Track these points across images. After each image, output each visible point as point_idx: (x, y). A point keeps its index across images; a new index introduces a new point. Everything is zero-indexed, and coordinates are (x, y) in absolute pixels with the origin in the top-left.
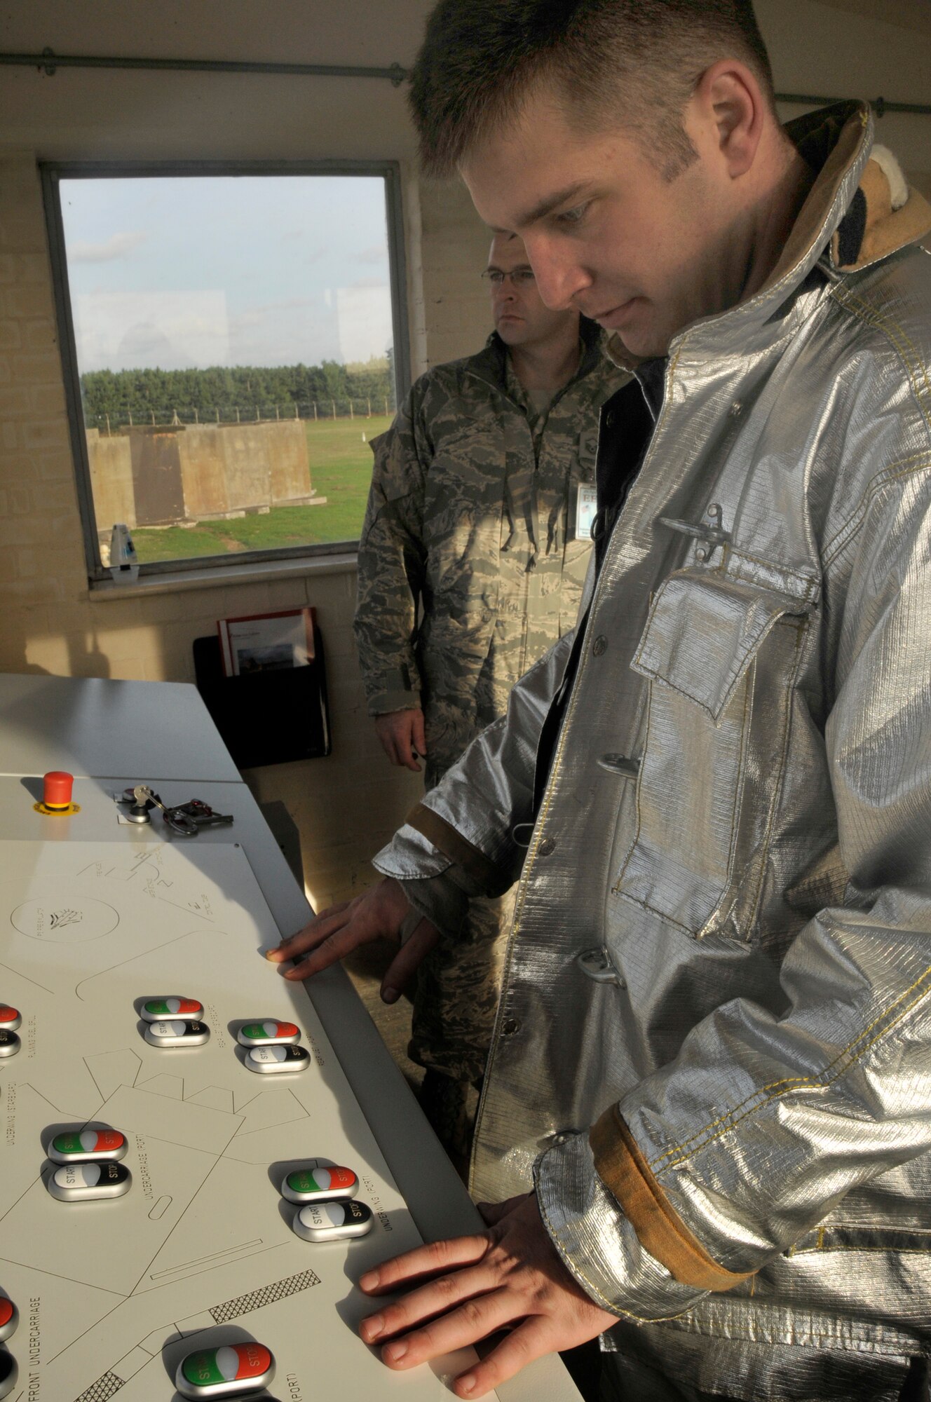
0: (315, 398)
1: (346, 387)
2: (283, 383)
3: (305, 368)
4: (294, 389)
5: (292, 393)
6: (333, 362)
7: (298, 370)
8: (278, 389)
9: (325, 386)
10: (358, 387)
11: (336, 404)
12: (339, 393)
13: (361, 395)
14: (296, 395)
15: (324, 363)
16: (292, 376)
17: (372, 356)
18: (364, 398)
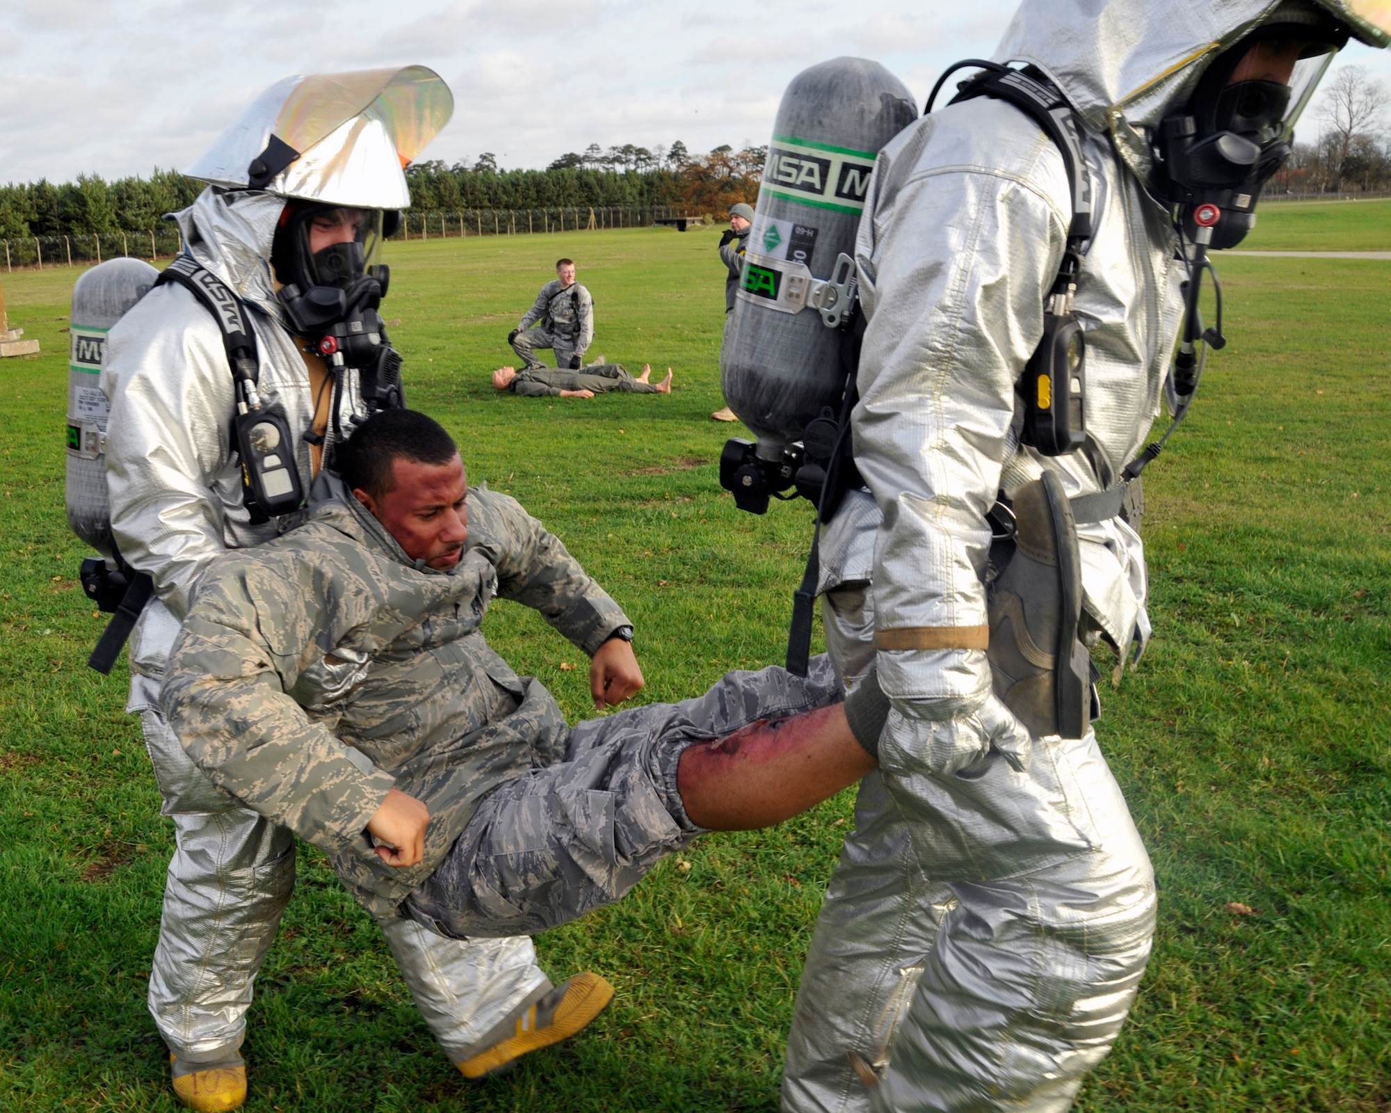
0: (68, 231)
1: (118, 215)
2: (17, 207)
3: (52, 188)
4: (35, 217)
5: (33, 225)
6: (96, 177)
7: (41, 190)
8: (11, 217)
9: (85, 213)
10: (136, 216)
11: (102, 240)
12: (107, 224)
13: (142, 228)
14: (37, 228)
15: (81, 179)
16: (31, 199)
17: (156, 170)
18: (146, 232)
